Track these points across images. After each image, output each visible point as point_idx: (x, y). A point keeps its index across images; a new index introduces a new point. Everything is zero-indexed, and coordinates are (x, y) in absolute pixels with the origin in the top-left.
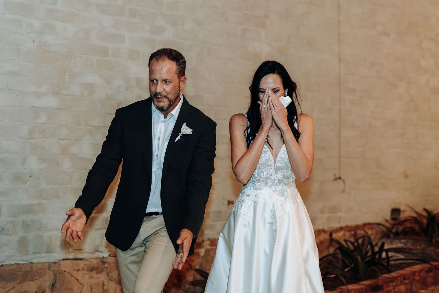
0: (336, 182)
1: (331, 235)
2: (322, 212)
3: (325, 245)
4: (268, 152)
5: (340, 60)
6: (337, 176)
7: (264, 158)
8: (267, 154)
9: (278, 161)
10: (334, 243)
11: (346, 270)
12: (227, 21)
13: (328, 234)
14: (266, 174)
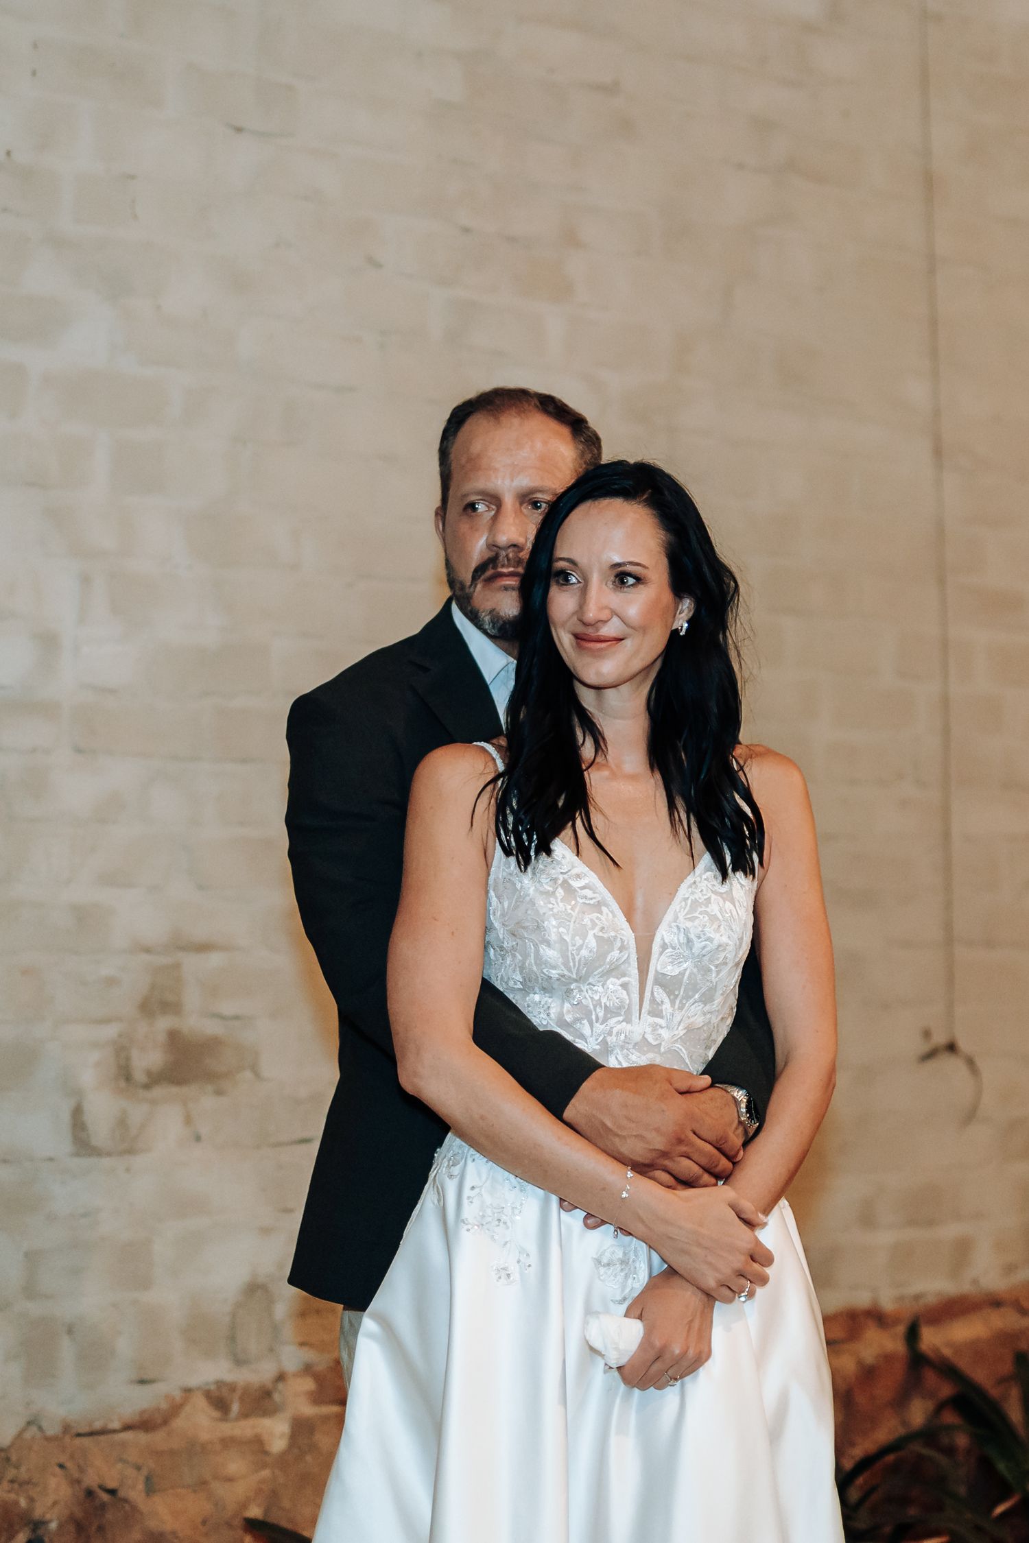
0: (932, 1065)
1: (912, 1334)
2: (867, 1220)
3: (884, 1390)
4: (607, 906)
5: (938, 452)
6: (940, 1039)
7: (591, 933)
8: (601, 913)
9: (664, 947)
10: (930, 1378)
11: (1000, 1509)
12: (378, 266)
13: (901, 1329)
14: (600, 1020)
